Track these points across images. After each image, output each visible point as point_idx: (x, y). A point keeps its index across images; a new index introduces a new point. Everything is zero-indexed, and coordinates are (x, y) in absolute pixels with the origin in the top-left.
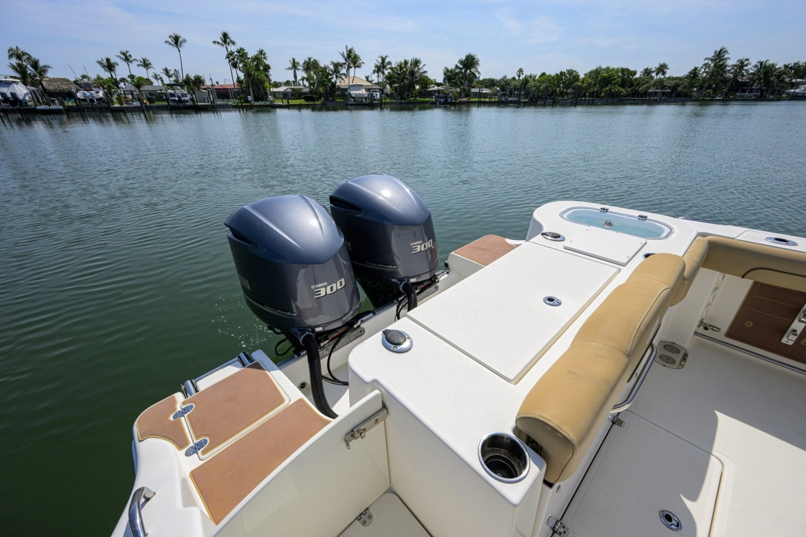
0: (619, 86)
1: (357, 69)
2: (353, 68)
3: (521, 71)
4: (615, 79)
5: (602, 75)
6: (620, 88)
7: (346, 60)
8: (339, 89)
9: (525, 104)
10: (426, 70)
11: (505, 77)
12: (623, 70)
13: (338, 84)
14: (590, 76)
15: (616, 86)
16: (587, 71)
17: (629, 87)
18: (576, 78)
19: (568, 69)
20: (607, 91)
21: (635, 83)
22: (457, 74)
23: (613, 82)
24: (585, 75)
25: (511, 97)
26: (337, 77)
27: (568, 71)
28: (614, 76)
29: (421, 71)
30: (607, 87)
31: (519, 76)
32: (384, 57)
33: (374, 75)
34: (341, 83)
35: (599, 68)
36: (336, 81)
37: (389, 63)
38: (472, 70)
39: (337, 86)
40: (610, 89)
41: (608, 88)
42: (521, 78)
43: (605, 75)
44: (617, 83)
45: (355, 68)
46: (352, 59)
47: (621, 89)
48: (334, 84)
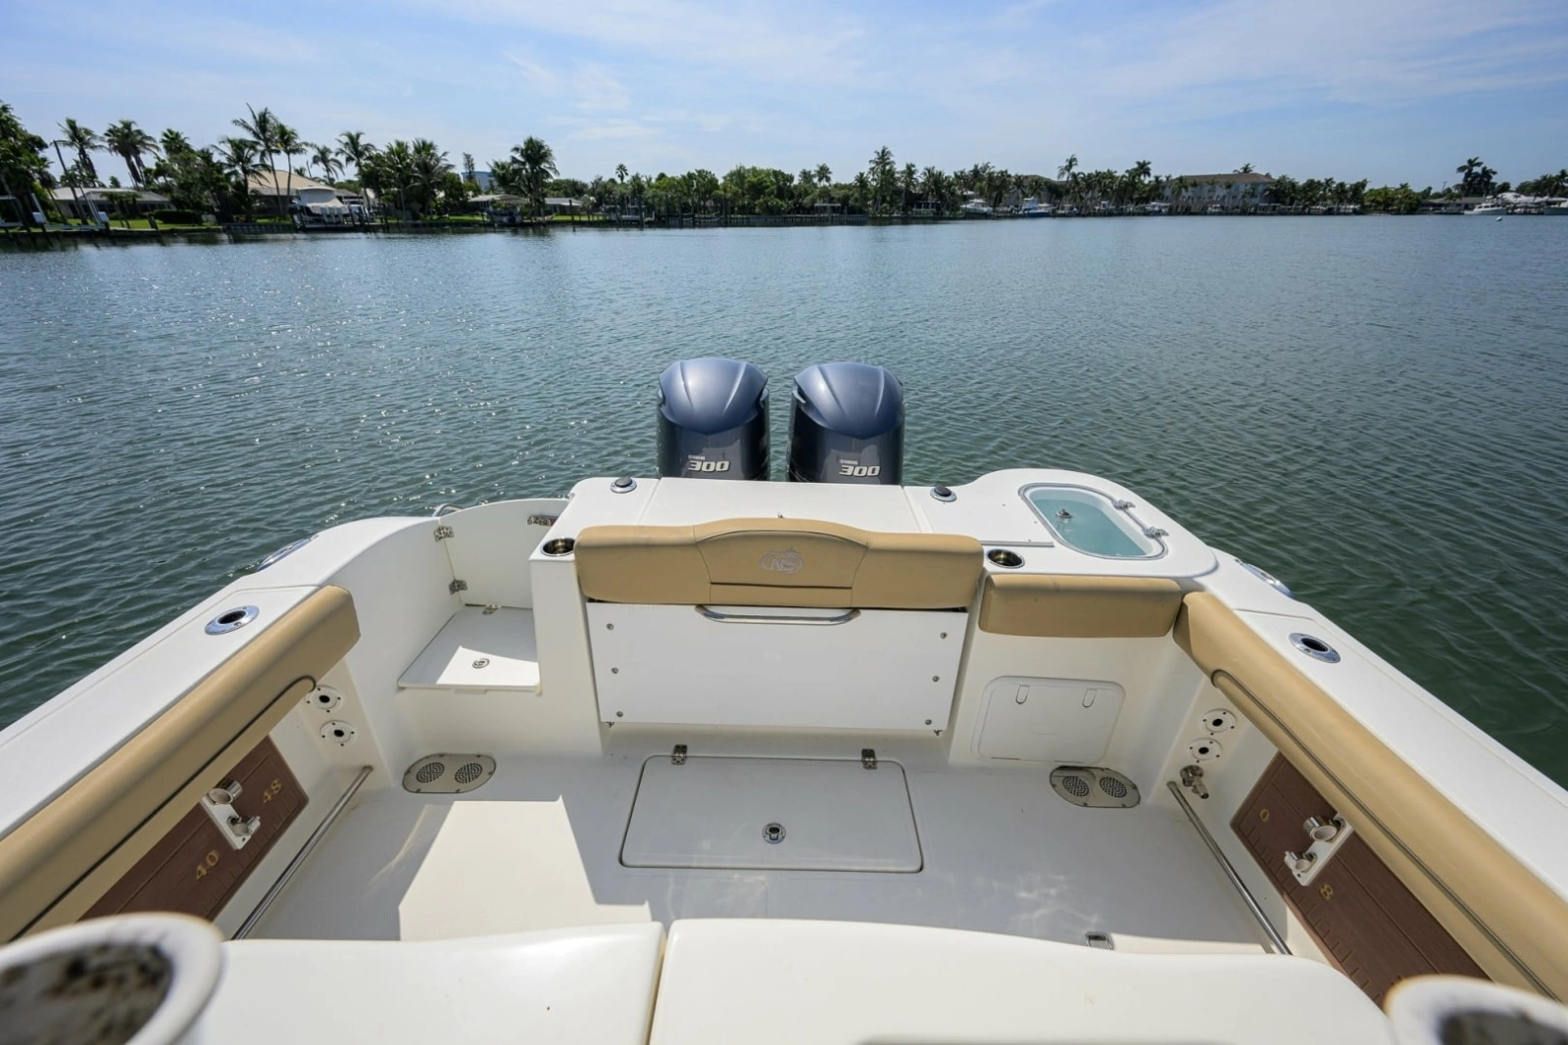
0: (776, 197)
1: (291, 155)
2: (283, 153)
3: (622, 168)
4: (767, 187)
5: (749, 179)
6: (778, 200)
7: (255, 134)
8: (257, 195)
9: (651, 225)
10: (451, 163)
11: (600, 179)
12: (776, 174)
13: (252, 184)
14: (732, 181)
15: (772, 196)
16: (726, 173)
17: (790, 199)
18: (713, 182)
19: (699, 169)
20: (761, 204)
21: (796, 193)
22: (517, 172)
23: (767, 191)
24: (725, 178)
25: (626, 214)
26: (246, 172)
27: (699, 172)
28: (765, 182)
29: (443, 163)
30: (759, 198)
31: (622, 178)
32: (354, 134)
33: (315, 166)
34: (263, 185)
35: (741, 167)
36: (246, 181)
37: (367, 147)
38: (542, 167)
39: (253, 191)
40: (766, 202)
41: (761, 200)
42: (625, 181)
43: (754, 180)
44: (773, 193)
45: (288, 152)
46: (273, 136)
47: (780, 203)
48: (241, 187)
